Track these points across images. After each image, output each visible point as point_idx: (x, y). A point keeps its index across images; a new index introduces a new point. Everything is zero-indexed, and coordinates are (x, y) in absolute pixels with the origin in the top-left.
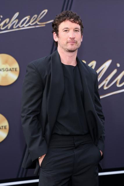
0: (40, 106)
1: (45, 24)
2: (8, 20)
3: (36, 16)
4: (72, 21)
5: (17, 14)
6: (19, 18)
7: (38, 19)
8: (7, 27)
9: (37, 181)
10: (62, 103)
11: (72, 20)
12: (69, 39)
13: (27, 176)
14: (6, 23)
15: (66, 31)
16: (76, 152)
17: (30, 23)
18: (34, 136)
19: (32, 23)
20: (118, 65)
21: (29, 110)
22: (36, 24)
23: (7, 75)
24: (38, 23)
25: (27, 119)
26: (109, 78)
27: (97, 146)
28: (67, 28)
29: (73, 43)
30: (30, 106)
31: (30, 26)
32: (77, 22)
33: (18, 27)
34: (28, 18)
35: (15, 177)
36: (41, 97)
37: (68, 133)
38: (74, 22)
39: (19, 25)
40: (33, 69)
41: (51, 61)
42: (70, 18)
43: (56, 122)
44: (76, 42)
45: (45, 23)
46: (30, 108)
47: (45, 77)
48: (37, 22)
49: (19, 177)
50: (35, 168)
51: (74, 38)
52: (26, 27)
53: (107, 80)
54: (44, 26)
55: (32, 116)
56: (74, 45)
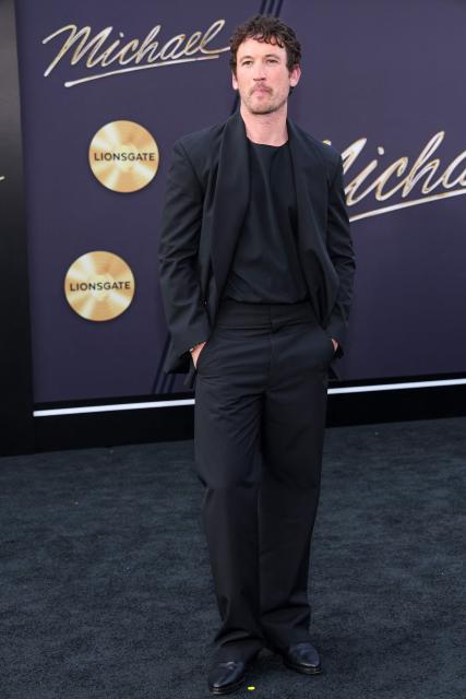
0: (196, 239)
1: (219, 54)
2: (135, 43)
3: (198, 34)
4: (258, 40)
5: (156, 30)
6: (161, 39)
7: (204, 42)
8: (135, 59)
9: (191, 402)
10: (242, 231)
11: (259, 36)
12: (253, 83)
13: (174, 391)
14: (131, 48)
15: (248, 63)
16: (275, 341)
17: (185, 51)
18: (181, 304)
19: (190, 50)
20: (381, 151)
21: (171, 247)
22: (199, 54)
23: (131, 169)
24: (204, 51)
25: (167, 266)
26: (360, 180)
27: (325, 328)
28: (248, 57)
29: (260, 93)
30: (174, 239)
31: (184, 56)
33: (159, 60)
34: (180, 38)
35: (149, 393)
36: (199, 217)
37: (258, 299)
38: (264, 40)
39: (161, 54)
40: (180, 154)
41: (222, 136)
42: (256, 33)
43: (231, 274)
44: (269, 91)
45: (218, 51)
46: (173, 244)
47: (204, 172)
48: (200, 47)
49: (157, 392)
50: (187, 371)
51: (263, 79)
52: (175, 59)
53: (354, 185)
54: (217, 57)
55: (176, 260)
56: (265, 100)
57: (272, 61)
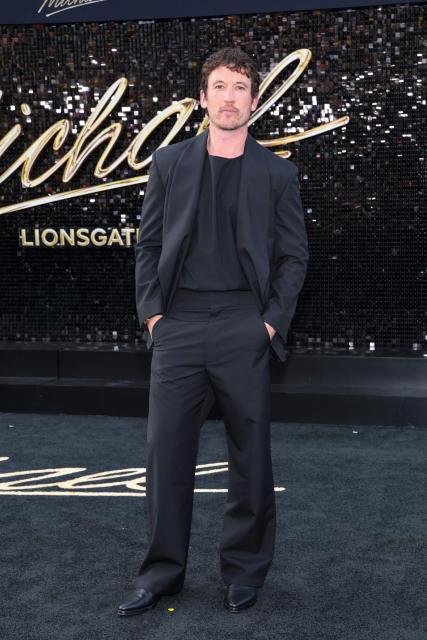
4: (231, 69)
11: (232, 65)
12: (224, 104)
15: (220, 87)
28: (222, 82)
29: (229, 113)
32: (243, 70)
38: (236, 69)
42: (229, 63)
44: (236, 111)
51: (233, 102)
56: (232, 118)
57: (241, 88)
